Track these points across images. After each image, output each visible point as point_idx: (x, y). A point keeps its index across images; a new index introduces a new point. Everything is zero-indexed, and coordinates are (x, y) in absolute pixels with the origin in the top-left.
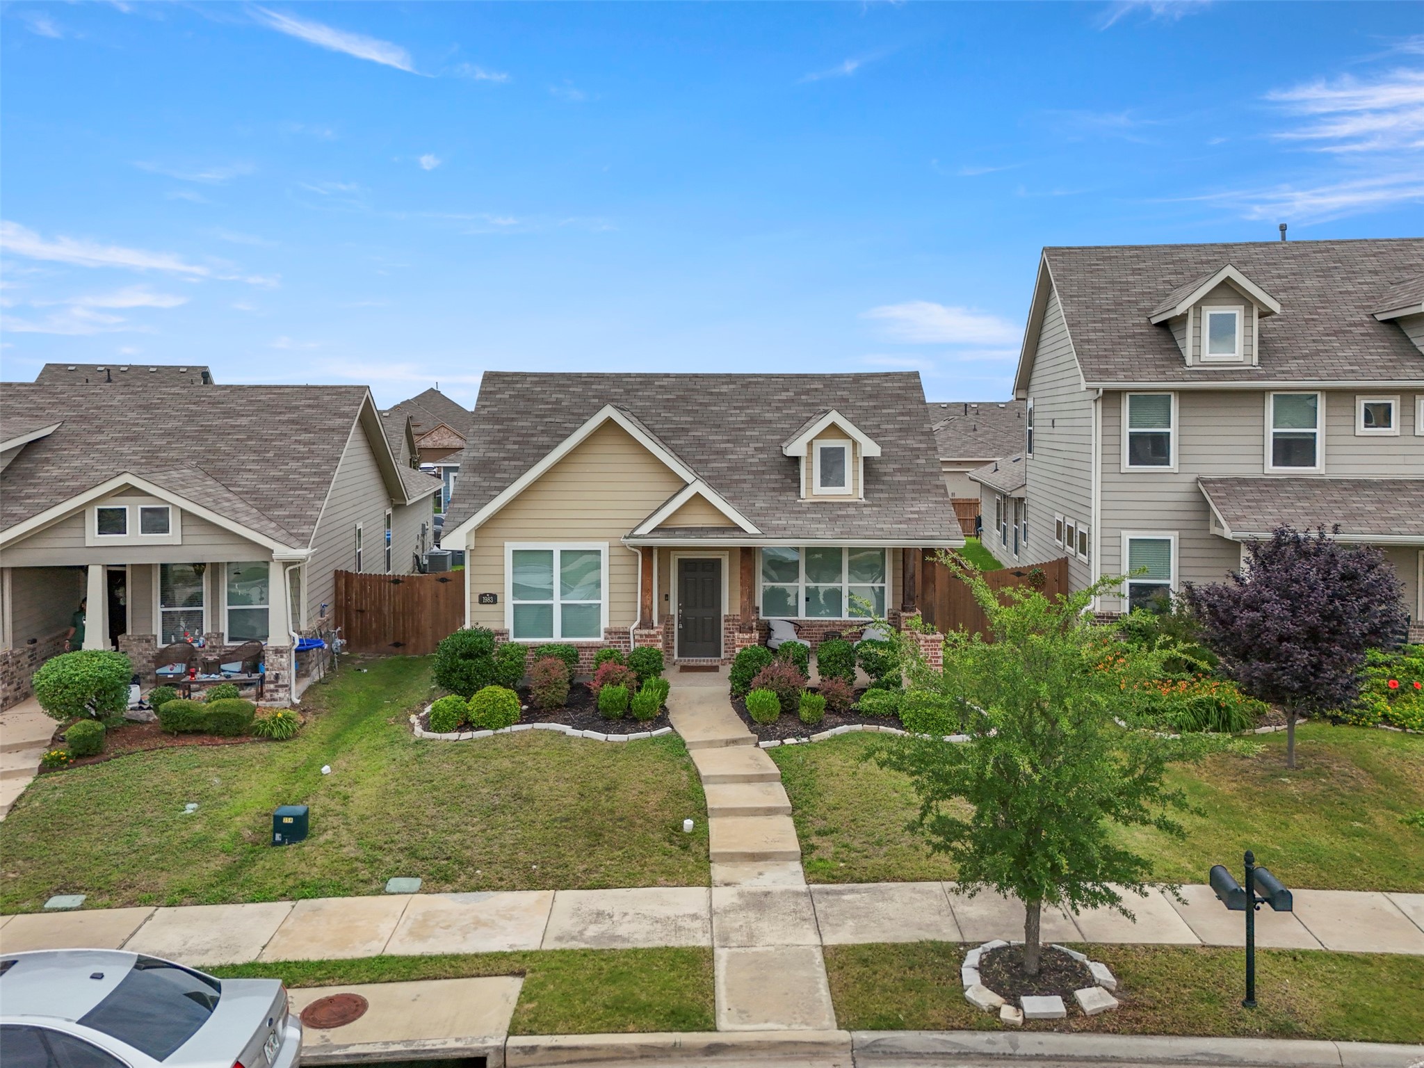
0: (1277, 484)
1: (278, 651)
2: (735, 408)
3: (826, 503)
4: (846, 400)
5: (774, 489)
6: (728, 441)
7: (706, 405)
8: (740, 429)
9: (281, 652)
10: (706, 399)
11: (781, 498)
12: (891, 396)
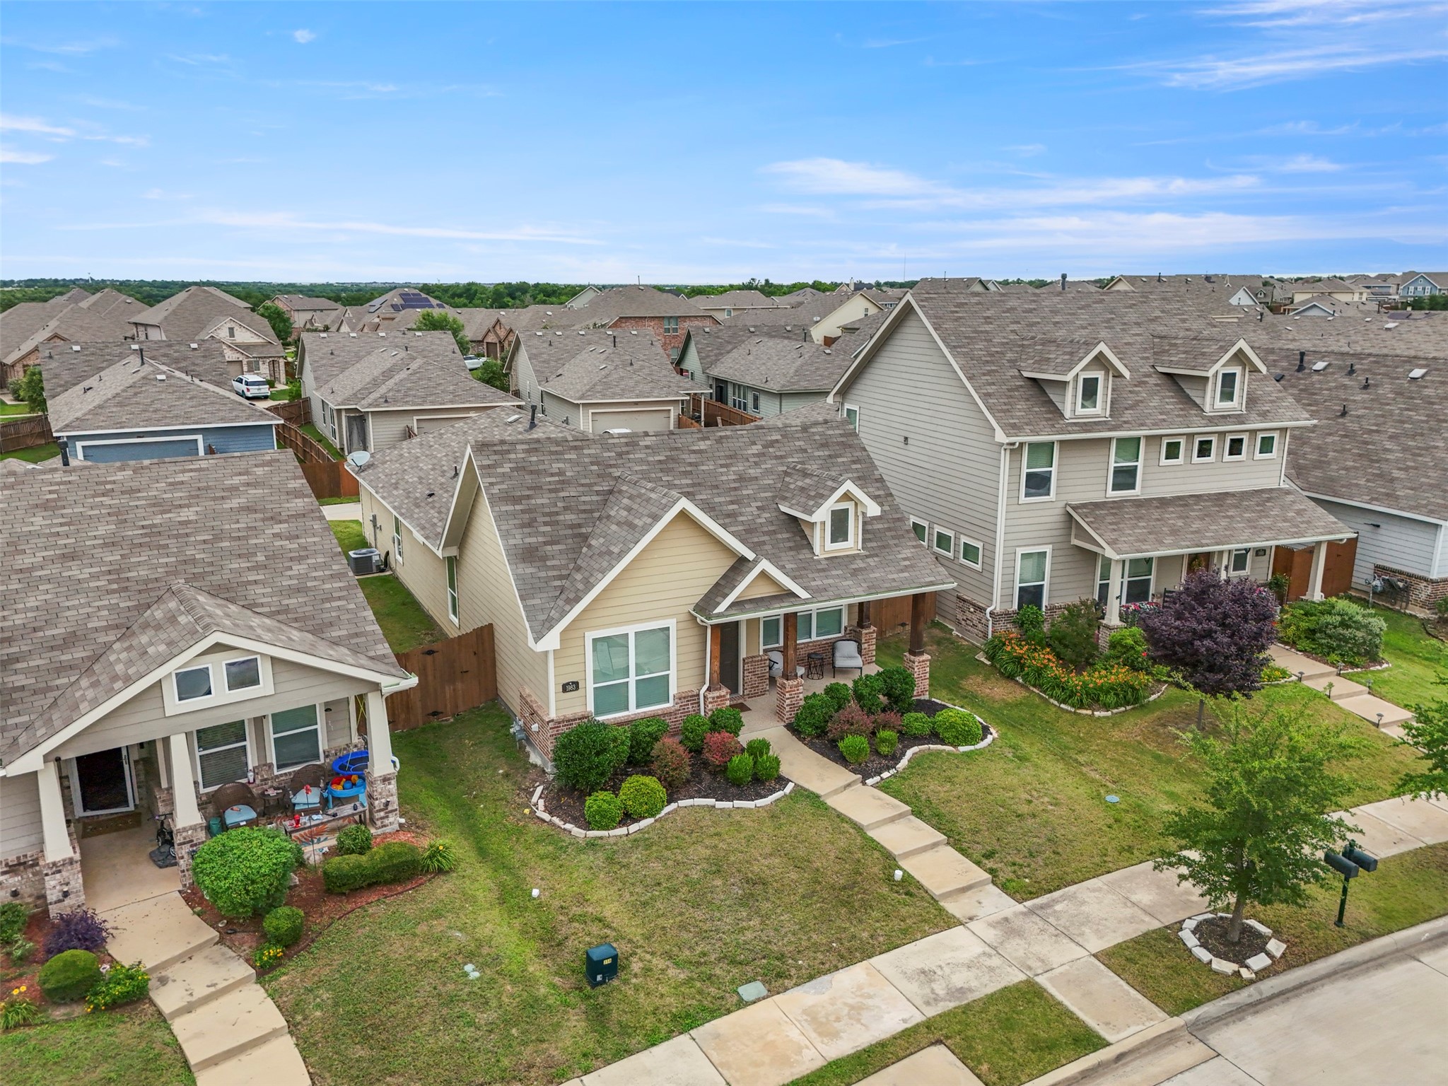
0: (1118, 505)
1: (386, 780)
2: (722, 466)
3: (836, 557)
4: (805, 451)
5: (791, 549)
6: (732, 503)
7: (696, 465)
8: (735, 489)
9: (389, 779)
10: (692, 458)
11: (801, 557)
12: (838, 444)
